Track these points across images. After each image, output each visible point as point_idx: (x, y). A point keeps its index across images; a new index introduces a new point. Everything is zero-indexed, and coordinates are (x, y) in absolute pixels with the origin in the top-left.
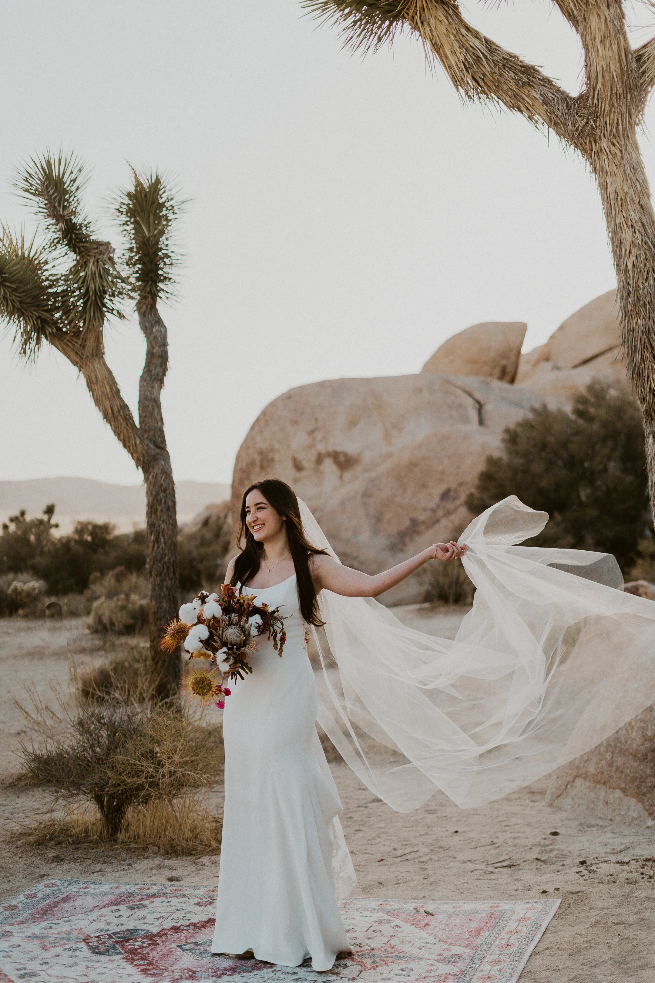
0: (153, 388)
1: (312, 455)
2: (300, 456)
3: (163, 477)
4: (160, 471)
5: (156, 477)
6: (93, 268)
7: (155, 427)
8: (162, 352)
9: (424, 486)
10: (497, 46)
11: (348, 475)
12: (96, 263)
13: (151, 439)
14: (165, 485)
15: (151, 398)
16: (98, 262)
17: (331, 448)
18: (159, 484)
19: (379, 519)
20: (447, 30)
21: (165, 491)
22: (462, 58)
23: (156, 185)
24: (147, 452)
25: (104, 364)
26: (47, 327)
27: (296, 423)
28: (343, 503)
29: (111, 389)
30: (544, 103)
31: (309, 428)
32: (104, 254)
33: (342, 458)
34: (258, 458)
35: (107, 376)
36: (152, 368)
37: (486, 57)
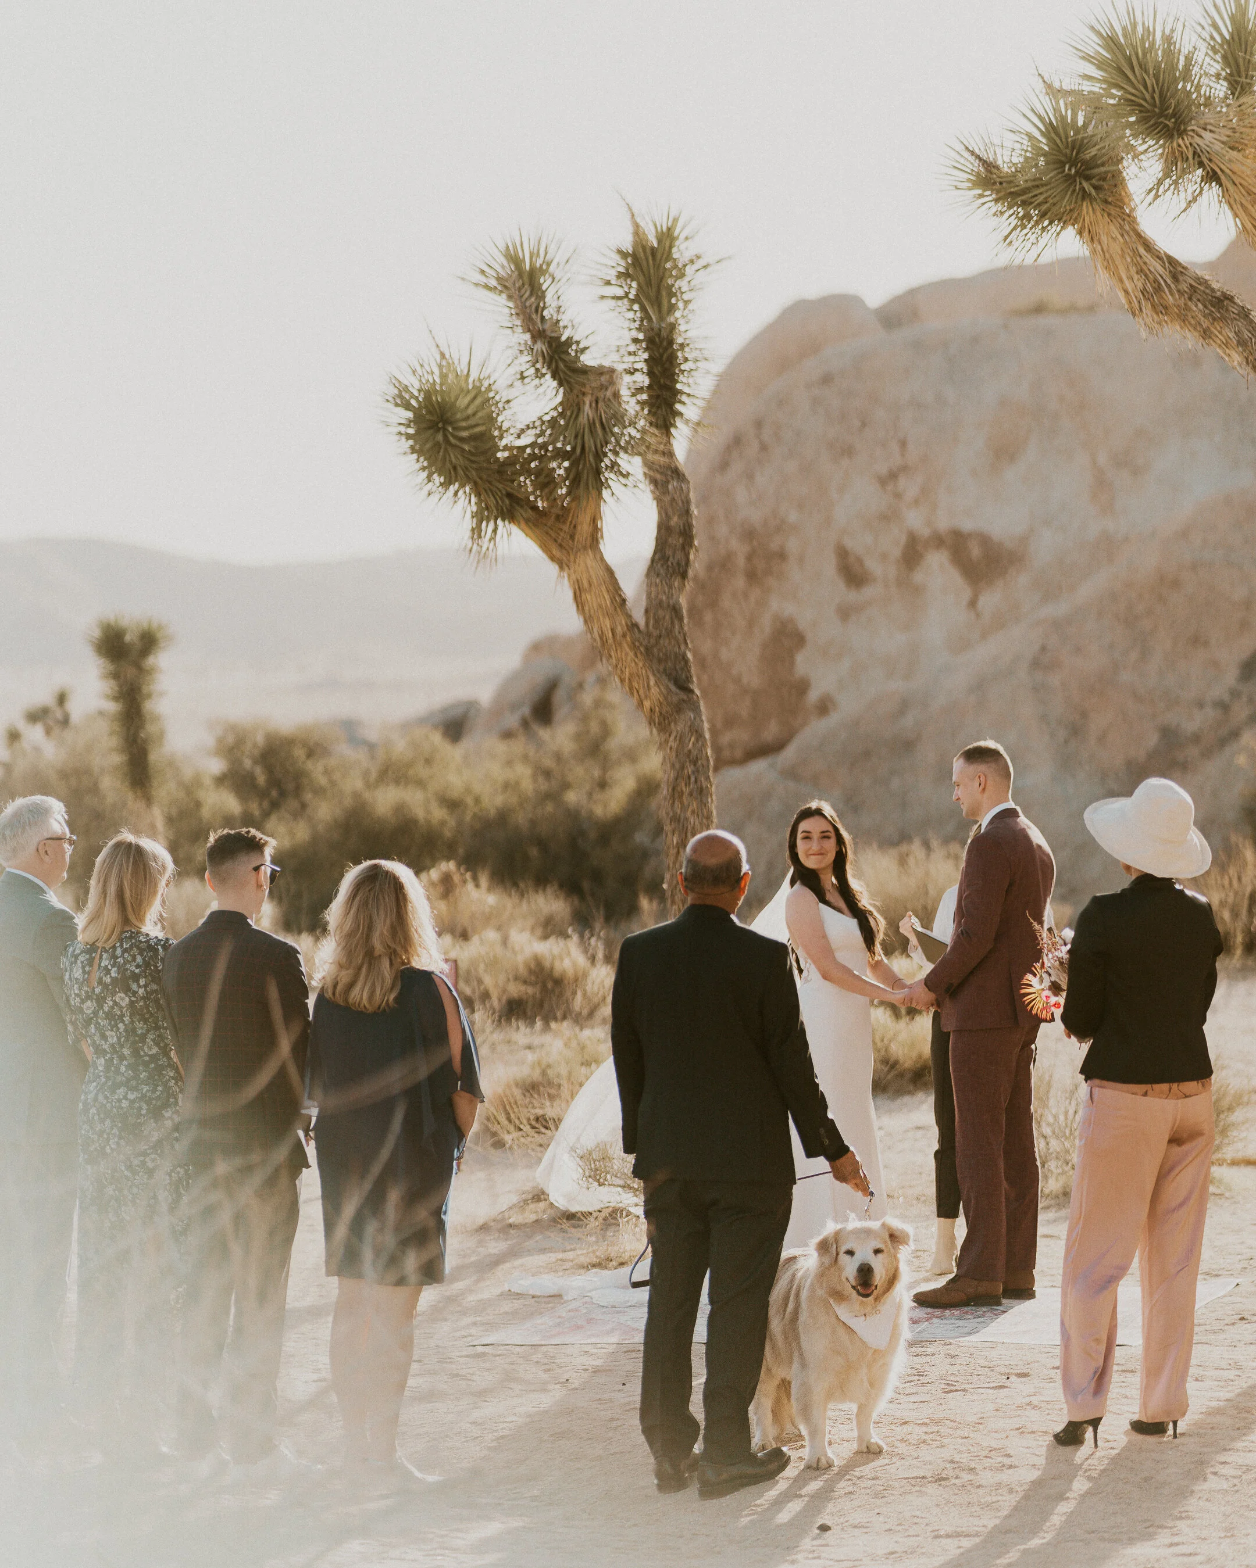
0: (670, 587)
1: (893, 543)
2: (858, 543)
3: (693, 739)
4: (687, 729)
5: (681, 739)
6: (590, 413)
7: (676, 654)
8: (684, 525)
9: (1197, 641)
10: (1183, 268)
11: (991, 600)
12: (594, 405)
13: (670, 674)
14: (695, 753)
15: (669, 606)
16: (597, 402)
17: (943, 523)
18: (686, 751)
19: (1076, 731)
20: (1122, 250)
21: (695, 763)
22: (1140, 285)
23: (667, 237)
24: (666, 698)
25: (602, 559)
26: (517, 508)
27: (848, 451)
28: (980, 686)
29: (613, 600)
30: (1238, 342)
31: (882, 468)
32: (607, 389)
33: (975, 551)
34: (740, 549)
35: (607, 579)
36: (669, 552)
37: (1168, 286)
